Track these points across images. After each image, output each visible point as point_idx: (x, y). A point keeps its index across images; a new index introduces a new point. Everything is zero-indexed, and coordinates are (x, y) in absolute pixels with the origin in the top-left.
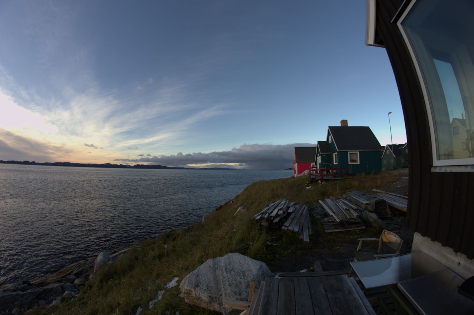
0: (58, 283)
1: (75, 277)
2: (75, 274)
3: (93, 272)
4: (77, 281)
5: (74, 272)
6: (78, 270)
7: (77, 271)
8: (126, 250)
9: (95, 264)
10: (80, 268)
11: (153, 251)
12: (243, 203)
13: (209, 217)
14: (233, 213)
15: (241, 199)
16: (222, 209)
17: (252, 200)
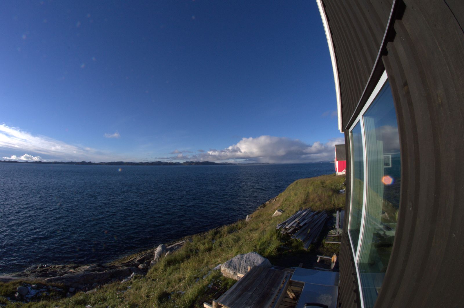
0: (126, 267)
1: (139, 263)
2: (139, 261)
3: (153, 259)
4: (140, 266)
5: (138, 259)
6: (140, 257)
7: (140, 259)
8: (180, 243)
9: (155, 253)
10: (142, 256)
11: (203, 245)
12: (282, 204)
13: (252, 215)
14: (271, 214)
15: (282, 200)
16: (265, 207)
17: (290, 202)
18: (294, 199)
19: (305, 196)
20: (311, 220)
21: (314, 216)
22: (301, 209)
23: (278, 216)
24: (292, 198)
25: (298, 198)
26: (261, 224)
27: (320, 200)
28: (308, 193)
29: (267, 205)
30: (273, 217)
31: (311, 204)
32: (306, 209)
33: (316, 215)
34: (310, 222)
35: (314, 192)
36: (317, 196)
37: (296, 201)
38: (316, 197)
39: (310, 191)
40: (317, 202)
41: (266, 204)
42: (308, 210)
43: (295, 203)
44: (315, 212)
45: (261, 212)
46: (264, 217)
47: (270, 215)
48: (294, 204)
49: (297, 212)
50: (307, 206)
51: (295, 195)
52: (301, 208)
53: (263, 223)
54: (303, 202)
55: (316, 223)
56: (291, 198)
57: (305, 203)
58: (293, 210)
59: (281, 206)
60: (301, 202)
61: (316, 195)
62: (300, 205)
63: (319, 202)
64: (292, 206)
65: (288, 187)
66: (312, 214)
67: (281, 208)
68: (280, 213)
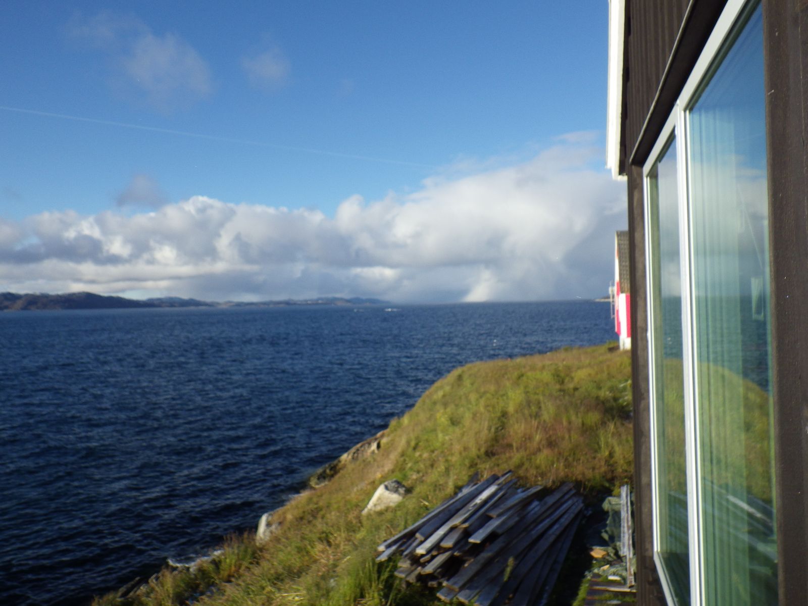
12: (402, 459)
13: (284, 513)
14: (360, 506)
15: (402, 443)
16: (337, 477)
17: (433, 451)
18: (447, 438)
19: (489, 429)
20: (517, 523)
21: (526, 502)
22: (474, 479)
23: (387, 509)
24: (440, 435)
25: (463, 435)
26: (319, 546)
27: (551, 444)
28: (504, 414)
29: (345, 466)
30: (369, 515)
31: (516, 457)
32: (495, 478)
33: (536, 503)
34: (512, 528)
35: (526, 412)
36: (538, 428)
37: (457, 447)
38: (537, 431)
39: (511, 409)
40: (539, 450)
41: (340, 465)
42: (502, 480)
43: (452, 455)
44: (533, 490)
45: (321, 496)
46: (332, 516)
47: (357, 506)
48: (450, 458)
49: (459, 488)
50: (498, 465)
51: (454, 422)
52: (476, 474)
53: (329, 544)
54: (483, 450)
55: (535, 533)
56: (437, 436)
57: (490, 454)
58: (446, 483)
59: (400, 467)
60: (474, 452)
61: (535, 423)
62: (473, 465)
63: (546, 452)
64: (442, 467)
65: (427, 393)
66: (520, 495)
67: (398, 476)
68: (394, 498)
